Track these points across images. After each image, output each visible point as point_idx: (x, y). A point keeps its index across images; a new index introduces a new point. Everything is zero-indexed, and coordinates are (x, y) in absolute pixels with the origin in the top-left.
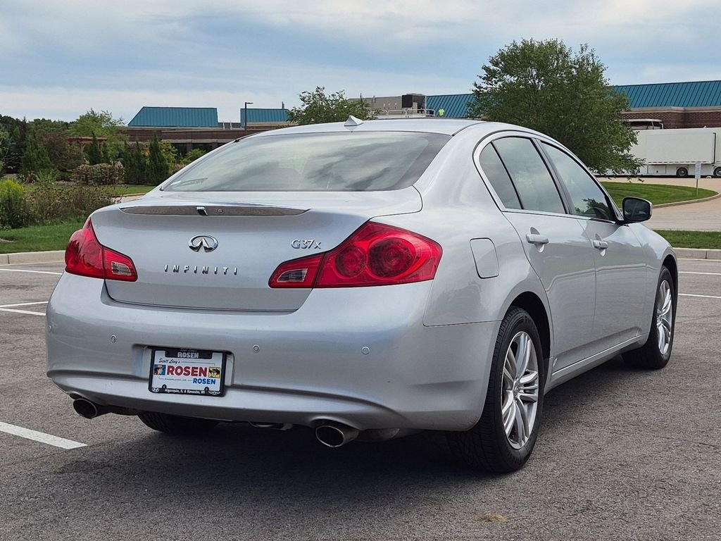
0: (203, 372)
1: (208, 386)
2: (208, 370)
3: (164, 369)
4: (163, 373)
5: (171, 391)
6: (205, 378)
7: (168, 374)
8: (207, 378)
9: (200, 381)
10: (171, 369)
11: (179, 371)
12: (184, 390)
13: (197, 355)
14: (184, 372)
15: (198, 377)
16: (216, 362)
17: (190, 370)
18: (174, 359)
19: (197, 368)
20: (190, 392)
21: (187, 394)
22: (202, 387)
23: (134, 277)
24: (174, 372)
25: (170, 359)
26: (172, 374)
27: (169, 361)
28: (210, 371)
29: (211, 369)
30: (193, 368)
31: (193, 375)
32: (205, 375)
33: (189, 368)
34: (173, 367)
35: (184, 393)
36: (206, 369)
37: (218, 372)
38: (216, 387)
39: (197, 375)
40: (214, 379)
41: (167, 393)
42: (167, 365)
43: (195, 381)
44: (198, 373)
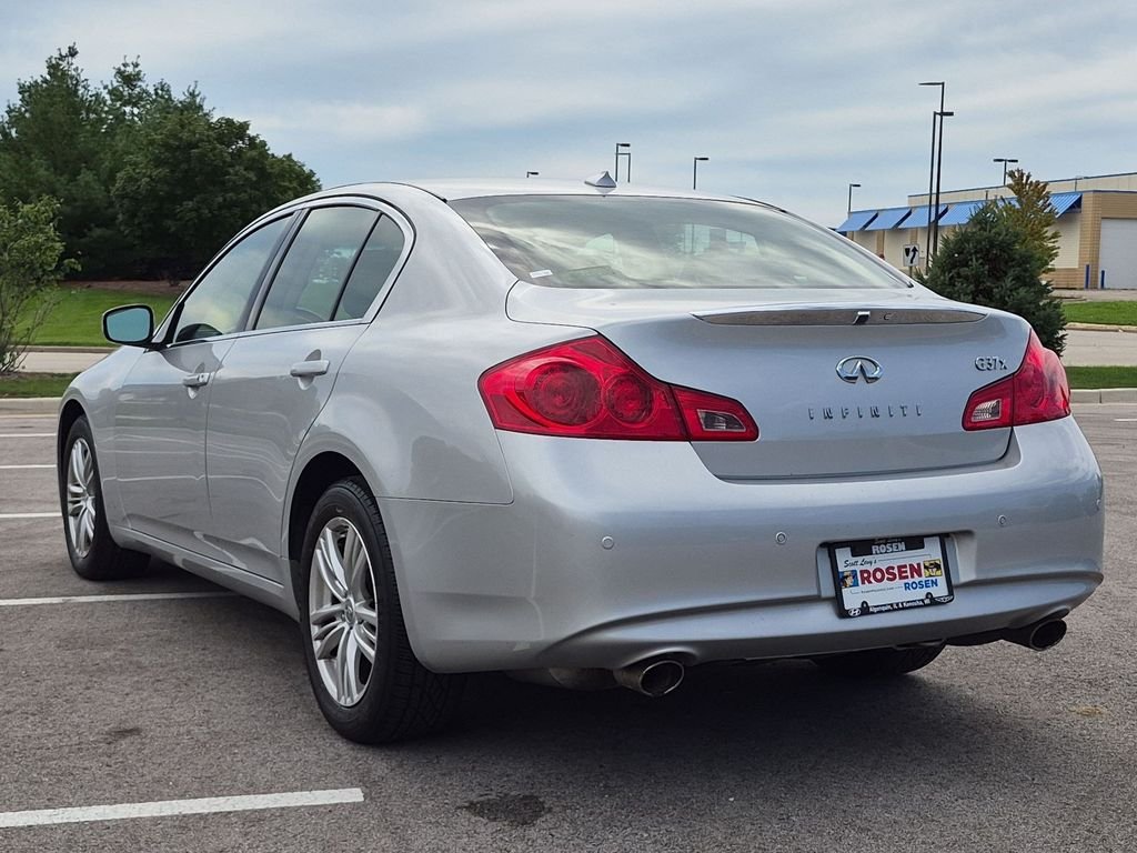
0: (916, 570)
1: (929, 590)
2: (922, 567)
3: (855, 576)
4: (855, 584)
5: (878, 609)
6: (920, 579)
7: (863, 583)
8: (923, 579)
9: (914, 586)
10: (866, 575)
11: (879, 575)
12: (897, 604)
13: (902, 546)
14: (886, 576)
15: (910, 581)
16: (932, 552)
17: (896, 571)
18: (867, 558)
19: (905, 566)
20: (908, 605)
21: (903, 608)
22: (920, 594)
23: (751, 433)
24: (871, 579)
25: (860, 559)
26: (870, 582)
27: (860, 564)
28: (926, 567)
29: (927, 564)
30: (899, 567)
31: (901, 578)
32: (920, 575)
33: (893, 568)
34: (868, 572)
35: (899, 609)
36: (919, 565)
37: (938, 567)
38: (940, 591)
39: (907, 577)
40: (934, 579)
41: (873, 613)
42: (858, 568)
43: (907, 587)
44: (909, 574)
